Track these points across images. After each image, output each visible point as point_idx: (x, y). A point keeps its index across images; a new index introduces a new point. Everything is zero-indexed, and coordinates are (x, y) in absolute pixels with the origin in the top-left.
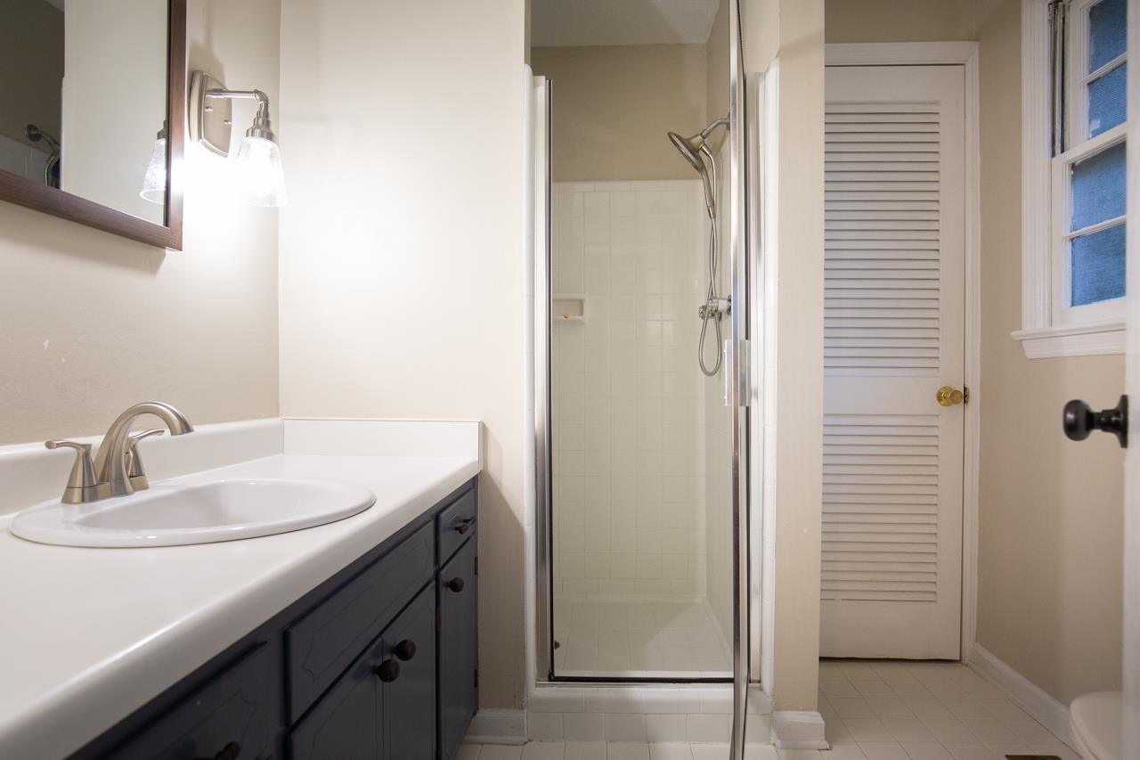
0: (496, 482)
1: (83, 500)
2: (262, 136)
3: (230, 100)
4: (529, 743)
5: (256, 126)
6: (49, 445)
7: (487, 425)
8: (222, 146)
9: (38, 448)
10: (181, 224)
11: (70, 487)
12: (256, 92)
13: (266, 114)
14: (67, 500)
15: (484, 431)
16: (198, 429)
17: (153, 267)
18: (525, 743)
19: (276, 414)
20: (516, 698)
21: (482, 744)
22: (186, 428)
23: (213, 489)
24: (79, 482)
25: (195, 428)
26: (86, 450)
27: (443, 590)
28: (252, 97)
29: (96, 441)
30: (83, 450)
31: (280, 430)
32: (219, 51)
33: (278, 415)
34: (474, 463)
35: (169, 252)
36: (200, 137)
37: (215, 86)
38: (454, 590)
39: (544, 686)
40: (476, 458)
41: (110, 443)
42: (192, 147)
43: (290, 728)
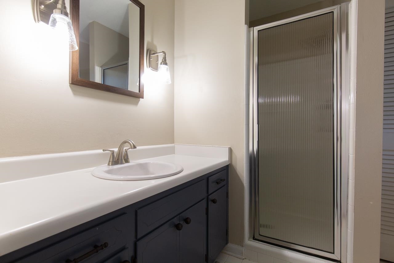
0: (235, 167)
1: (112, 165)
2: (164, 64)
3: (158, 55)
4: (245, 259)
5: (163, 62)
6: (103, 151)
7: (232, 149)
8: (156, 68)
9: (101, 151)
10: (143, 91)
11: (109, 161)
12: (163, 52)
13: (165, 58)
14: (109, 165)
15: (231, 150)
16: (138, 148)
17: (136, 104)
18: (244, 259)
19: (173, 142)
20: (241, 243)
21: (229, 255)
22: (135, 147)
23: (146, 164)
24: (111, 160)
25: (137, 147)
26: (113, 152)
27: (210, 203)
28: (161, 53)
29: (116, 150)
30: (112, 152)
31: (174, 148)
32: (155, 43)
33: (174, 143)
34: (227, 161)
35: (141, 99)
36: (149, 67)
37: (153, 52)
38: (214, 203)
39: (251, 241)
40: (228, 159)
41: (119, 150)
42: (147, 70)
43: (137, 240)
